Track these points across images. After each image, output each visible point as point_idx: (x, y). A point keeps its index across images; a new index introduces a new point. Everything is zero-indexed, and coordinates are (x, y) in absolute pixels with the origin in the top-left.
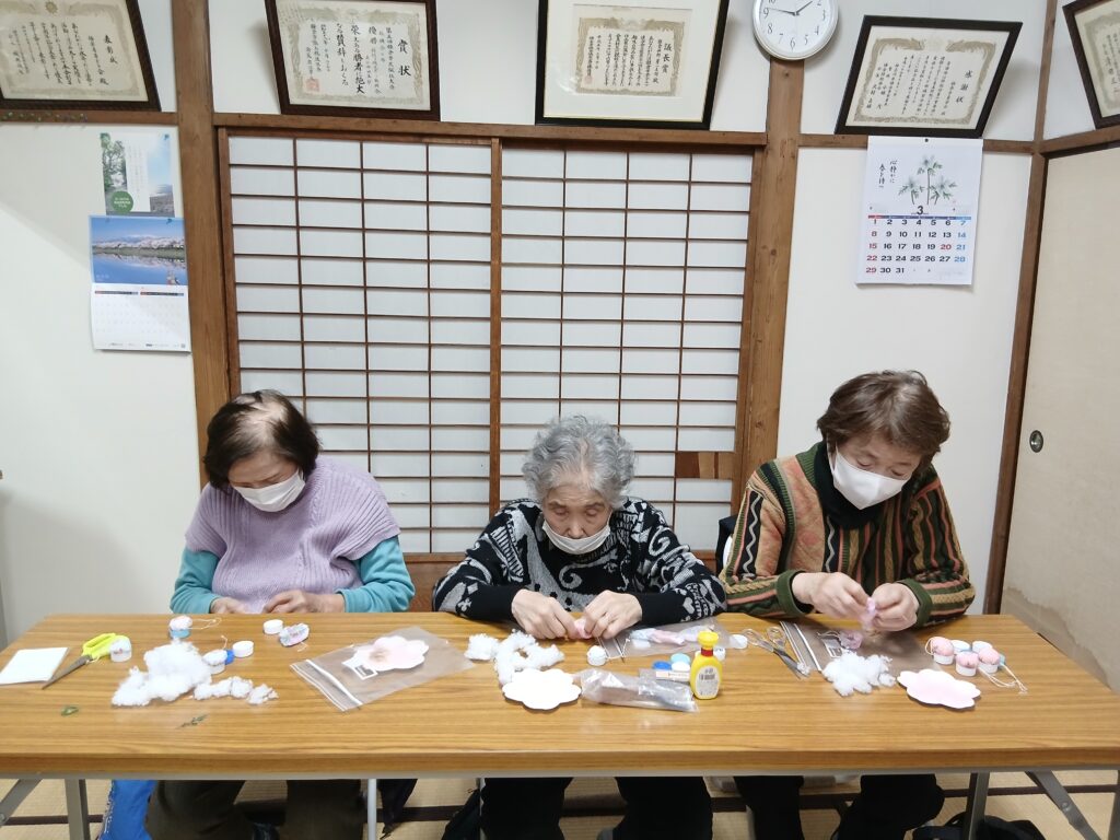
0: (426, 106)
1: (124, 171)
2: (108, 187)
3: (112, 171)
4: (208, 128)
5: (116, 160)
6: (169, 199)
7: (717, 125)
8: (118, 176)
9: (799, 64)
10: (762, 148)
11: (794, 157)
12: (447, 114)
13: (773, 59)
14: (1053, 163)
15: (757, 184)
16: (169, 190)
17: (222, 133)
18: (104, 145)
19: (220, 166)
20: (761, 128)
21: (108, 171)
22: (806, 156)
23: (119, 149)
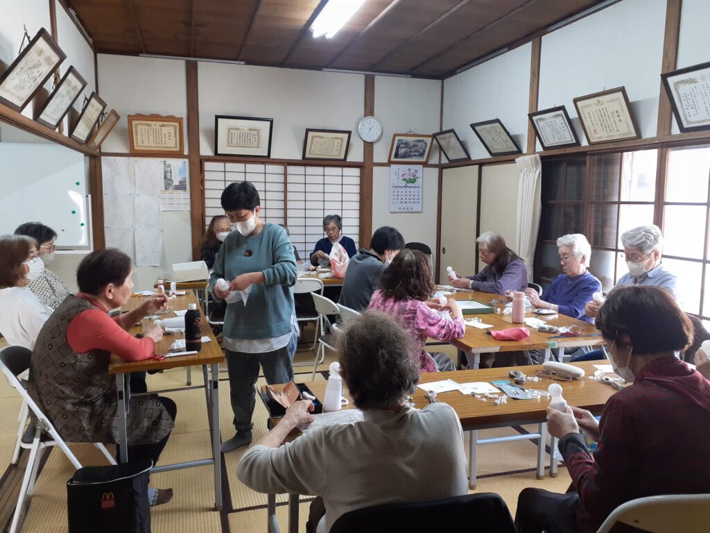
0: (266, 154)
1: (171, 172)
2: (165, 178)
3: (167, 172)
4: (198, 160)
5: (169, 169)
6: (185, 181)
7: (348, 160)
8: (169, 174)
9: (372, 143)
10: (363, 166)
11: (372, 169)
12: (272, 156)
13: (364, 141)
14: (444, 170)
15: (362, 177)
16: (185, 178)
17: (203, 161)
18: (165, 164)
19: (202, 171)
20: (362, 161)
21: (165, 173)
22: (375, 169)
23: (169, 166)
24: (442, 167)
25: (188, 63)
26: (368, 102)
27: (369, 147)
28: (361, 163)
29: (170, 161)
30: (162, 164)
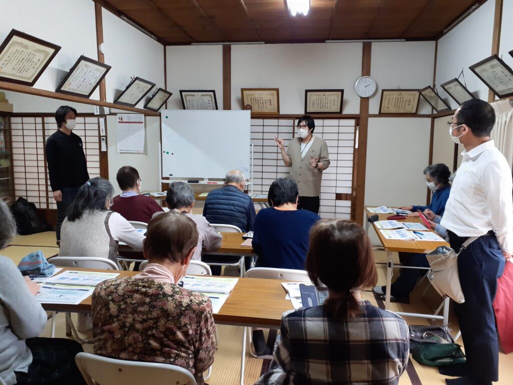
9: (368, 98)
10: (358, 118)
11: (367, 120)
13: (361, 97)
20: (359, 113)
22: (370, 120)
24: (433, 117)
25: (224, 47)
26: (365, 64)
27: (365, 101)
28: (358, 115)
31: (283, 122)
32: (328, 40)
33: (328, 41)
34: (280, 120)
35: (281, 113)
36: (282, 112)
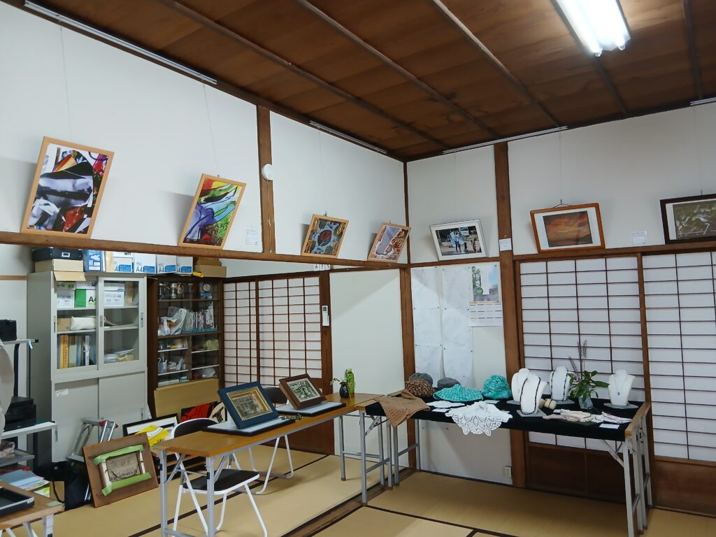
1: (480, 280)
2: (474, 286)
3: (476, 280)
4: (511, 262)
5: (477, 276)
6: (496, 289)
8: (478, 282)
16: (496, 286)
17: (517, 263)
18: (473, 271)
19: (517, 275)
21: (474, 280)
23: (478, 272)
25: (497, 147)
29: (478, 266)
30: (471, 270)
31: (614, 262)
32: (697, 99)
33: (697, 102)
34: (608, 260)
35: (607, 247)
36: (609, 245)
